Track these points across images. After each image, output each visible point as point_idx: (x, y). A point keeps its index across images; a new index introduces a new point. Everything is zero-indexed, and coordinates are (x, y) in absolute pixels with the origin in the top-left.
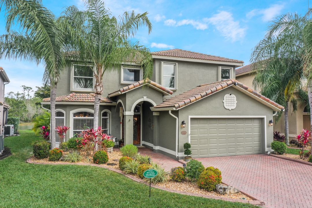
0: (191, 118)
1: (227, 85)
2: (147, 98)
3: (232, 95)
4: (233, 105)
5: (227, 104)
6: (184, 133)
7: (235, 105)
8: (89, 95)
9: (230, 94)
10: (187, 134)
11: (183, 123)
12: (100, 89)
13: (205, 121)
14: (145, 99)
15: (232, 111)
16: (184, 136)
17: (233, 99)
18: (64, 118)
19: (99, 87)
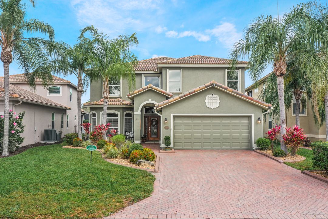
0: (173, 116)
1: (205, 87)
2: (152, 100)
3: (214, 95)
4: (215, 104)
5: (209, 104)
6: (167, 128)
7: (218, 104)
8: (116, 99)
9: (213, 95)
10: (170, 129)
11: (166, 120)
12: (107, 94)
13: (190, 119)
14: (150, 101)
15: (215, 110)
16: (167, 130)
17: (215, 98)
18: (96, 117)
19: (106, 93)
